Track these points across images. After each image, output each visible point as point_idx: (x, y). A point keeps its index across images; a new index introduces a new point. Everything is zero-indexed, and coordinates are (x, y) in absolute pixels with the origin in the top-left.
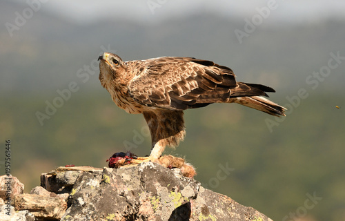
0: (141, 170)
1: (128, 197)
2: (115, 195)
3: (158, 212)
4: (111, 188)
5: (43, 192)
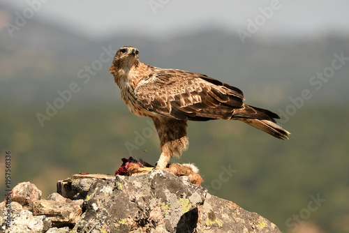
0: (152, 177)
1: (139, 203)
2: (127, 201)
3: (167, 217)
4: (123, 194)
5: (60, 198)
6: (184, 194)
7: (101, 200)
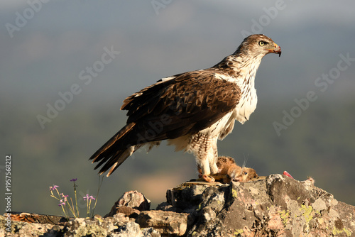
0: (270, 183)
1: (257, 212)
2: (242, 210)
3: (288, 226)
4: (238, 203)
6: (306, 200)
7: (213, 209)
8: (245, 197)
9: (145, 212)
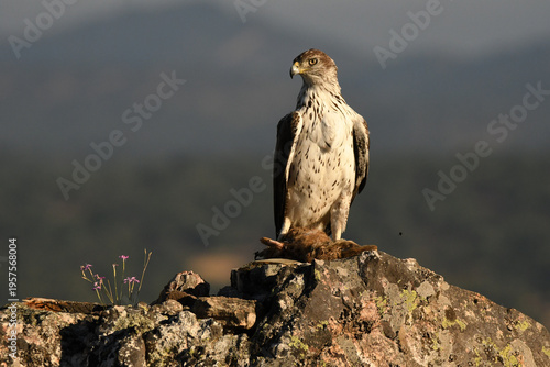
2: (328, 295)
3: (386, 317)
4: (322, 286)
6: (409, 284)
7: (290, 295)
8: (331, 279)
9: (203, 299)
